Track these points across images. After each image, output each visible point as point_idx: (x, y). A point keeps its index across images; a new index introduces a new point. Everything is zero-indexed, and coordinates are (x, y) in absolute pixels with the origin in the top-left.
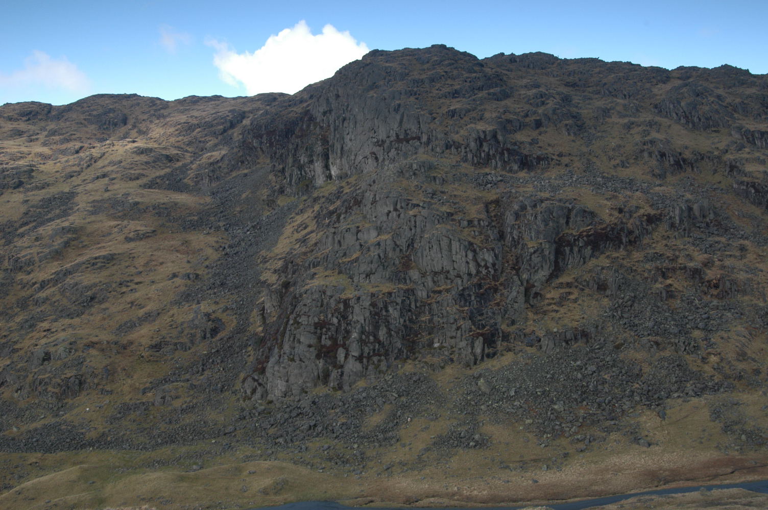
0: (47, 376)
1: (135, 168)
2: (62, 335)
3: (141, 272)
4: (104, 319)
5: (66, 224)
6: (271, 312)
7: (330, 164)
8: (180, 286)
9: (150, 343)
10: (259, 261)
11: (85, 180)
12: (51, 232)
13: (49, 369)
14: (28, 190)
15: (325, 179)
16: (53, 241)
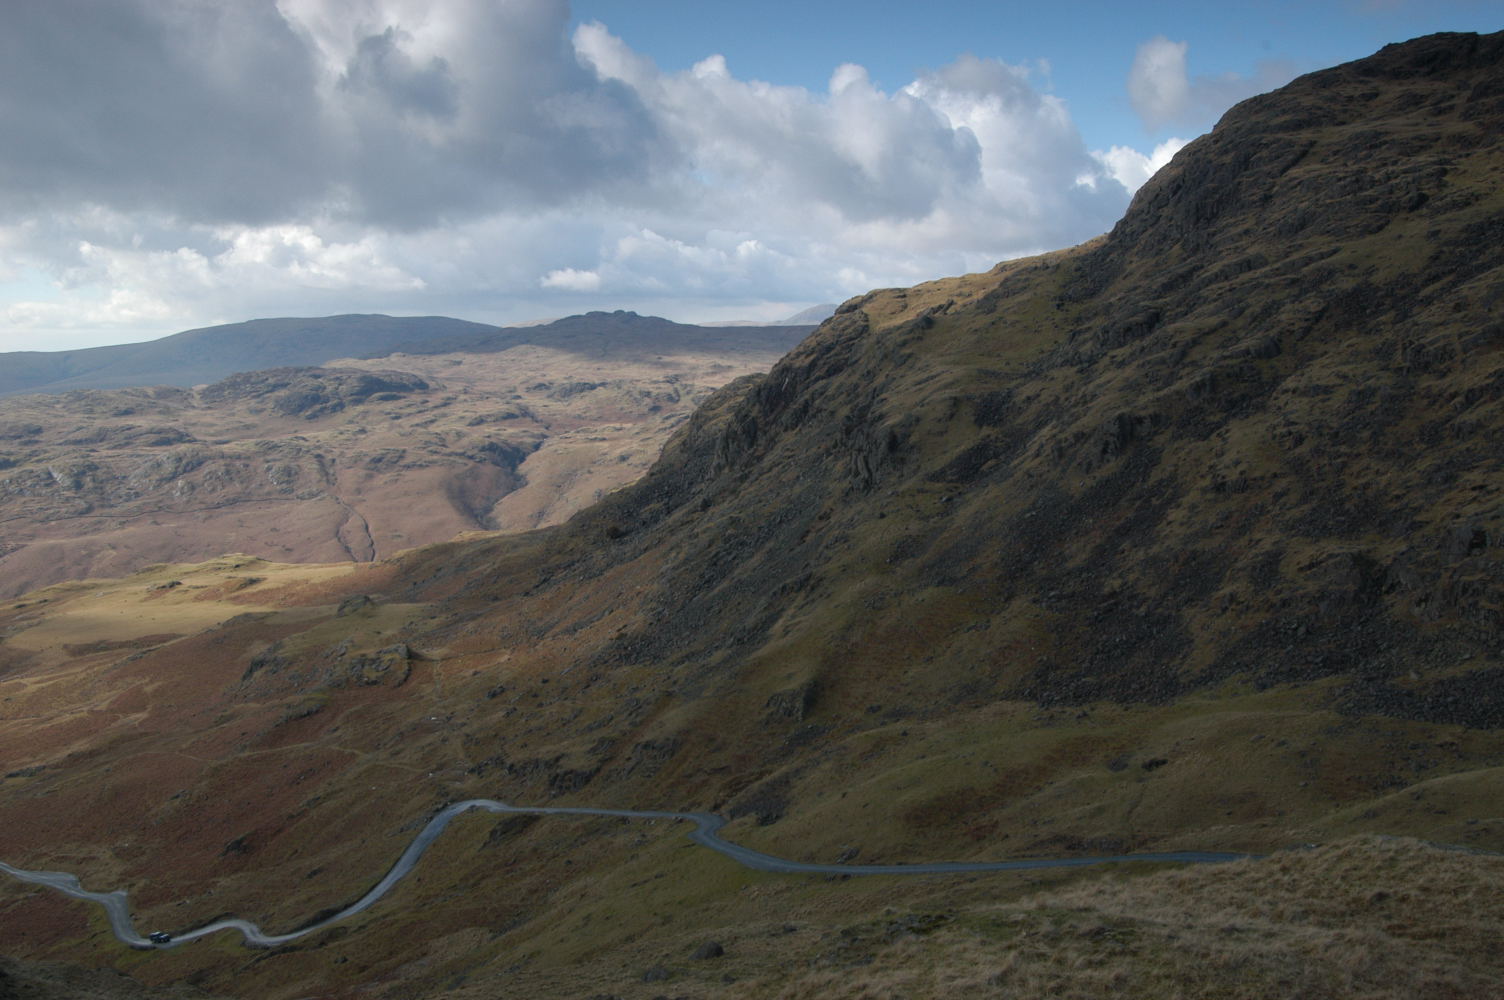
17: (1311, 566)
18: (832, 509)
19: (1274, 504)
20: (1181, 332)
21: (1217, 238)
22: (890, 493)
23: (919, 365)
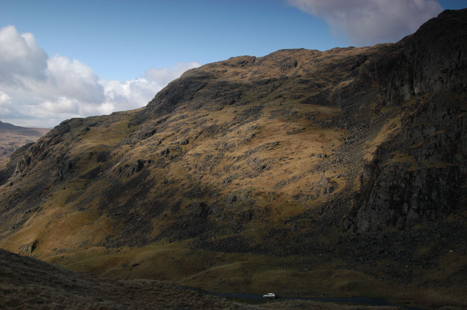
0: (234, 210)
1: (299, 92)
2: (244, 187)
3: (294, 153)
4: (269, 179)
5: (255, 124)
6: (366, 179)
7: (414, 86)
8: (315, 161)
9: (293, 194)
10: (364, 148)
11: (269, 99)
12: (246, 129)
13: (235, 206)
14: (238, 105)
15: (410, 96)
16: (246, 134)
17: (189, 206)
18: (50, 186)
19: (181, 188)
20: (160, 136)
21: (176, 109)
22: (67, 181)
23: (83, 142)
